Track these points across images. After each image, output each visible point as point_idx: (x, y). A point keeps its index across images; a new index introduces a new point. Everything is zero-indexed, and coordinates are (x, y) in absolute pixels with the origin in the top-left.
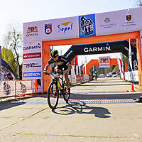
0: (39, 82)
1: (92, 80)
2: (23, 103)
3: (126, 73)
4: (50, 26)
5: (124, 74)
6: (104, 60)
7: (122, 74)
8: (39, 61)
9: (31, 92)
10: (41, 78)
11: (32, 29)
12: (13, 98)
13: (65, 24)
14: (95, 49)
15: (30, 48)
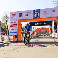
0: (16, 36)
1: (38, 36)
2: (9, 45)
3: (52, 34)
4: (21, 14)
5: (51, 34)
6: (43, 28)
7: (50, 34)
9: (12, 40)
10: (17, 35)
11: (14, 15)
12: (5, 43)
13: (27, 13)
14: (39, 24)
15: (13, 22)
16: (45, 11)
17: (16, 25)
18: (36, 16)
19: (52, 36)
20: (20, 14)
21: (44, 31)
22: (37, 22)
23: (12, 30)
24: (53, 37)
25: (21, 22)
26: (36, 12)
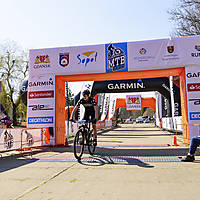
2: (34, 160)
3: (164, 119)
4: (67, 56)
5: (160, 120)
8: (50, 102)
9: (39, 144)
10: (52, 125)
11: (42, 59)
12: (18, 153)
13: (87, 54)
14: (123, 86)
15: (39, 83)
16: (143, 48)
17: (49, 92)
18: (115, 63)
19: (164, 127)
23: (35, 108)
24: (169, 128)
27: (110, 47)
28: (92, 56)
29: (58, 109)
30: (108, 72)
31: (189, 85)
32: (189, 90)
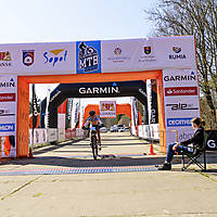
4: (31, 54)
5: (136, 128)
6: (107, 106)
11: (1, 56)
13: (55, 53)
14: (96, 90)
16: (118, 48)
19: (140, 135)
20: (28, 54)
21: (111, 114)
22: (87, 86)
24: (146, 136)
25: (31, 85)
26: (87, 51)
27: (81, 45)
28: (61, 55)
29: (20, 115)
30: (79, 73)
31: (167, 89)
32: (167, 95)
